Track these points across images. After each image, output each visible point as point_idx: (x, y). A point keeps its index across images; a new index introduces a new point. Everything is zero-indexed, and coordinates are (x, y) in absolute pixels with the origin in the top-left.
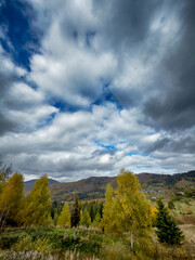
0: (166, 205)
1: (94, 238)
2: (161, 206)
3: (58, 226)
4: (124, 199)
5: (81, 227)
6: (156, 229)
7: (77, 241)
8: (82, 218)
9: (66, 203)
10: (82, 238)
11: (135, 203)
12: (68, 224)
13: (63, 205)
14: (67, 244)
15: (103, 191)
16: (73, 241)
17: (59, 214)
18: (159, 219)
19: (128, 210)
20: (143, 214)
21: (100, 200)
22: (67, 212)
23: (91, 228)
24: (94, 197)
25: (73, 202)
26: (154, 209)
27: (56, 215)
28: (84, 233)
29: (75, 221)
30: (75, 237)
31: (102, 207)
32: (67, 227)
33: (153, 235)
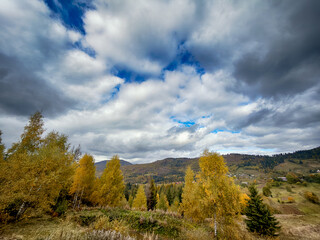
0: (260, 192)
1: (173, 222)
2: (254, 193)
3: (133, 208)
4: (207, 184)
5: (158, 210)
6: (245, 217)
7: (154, 224)
8: (158, 201)
9: (141, 186)
10: (160, 221)
11: (221, 189)
12: (144, 206)
13: (137, 187)
14: (144, 226)
15: (183, 174)
16: (150, 223)
17: (134, 196)
18: (250, 207)
19: (211, 196)
20: (230, 201)
21: (179, 184)
22: (142, 194)
23: (169, 212)
24: (171, 180)
25: (148, 185)
26: (244, 196)
27: (130, 197)
28: (162, 217)
29: (151, 204)
30: (152, 221)
31: (181, 191)
32: (143, 210)
33: (241, 223)
